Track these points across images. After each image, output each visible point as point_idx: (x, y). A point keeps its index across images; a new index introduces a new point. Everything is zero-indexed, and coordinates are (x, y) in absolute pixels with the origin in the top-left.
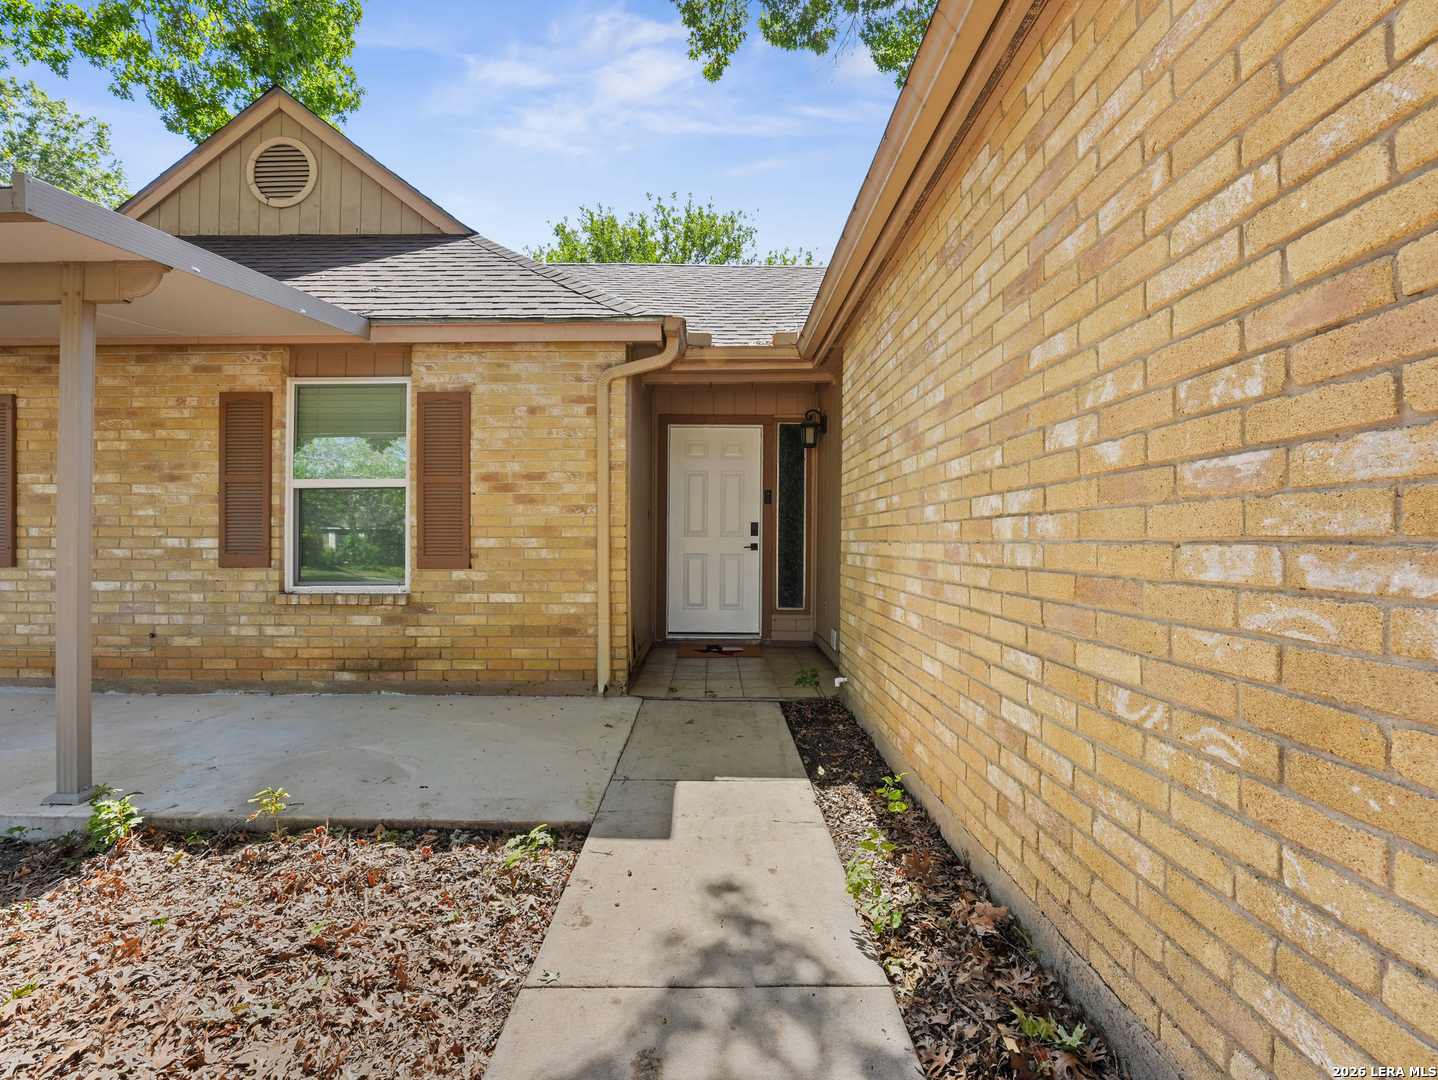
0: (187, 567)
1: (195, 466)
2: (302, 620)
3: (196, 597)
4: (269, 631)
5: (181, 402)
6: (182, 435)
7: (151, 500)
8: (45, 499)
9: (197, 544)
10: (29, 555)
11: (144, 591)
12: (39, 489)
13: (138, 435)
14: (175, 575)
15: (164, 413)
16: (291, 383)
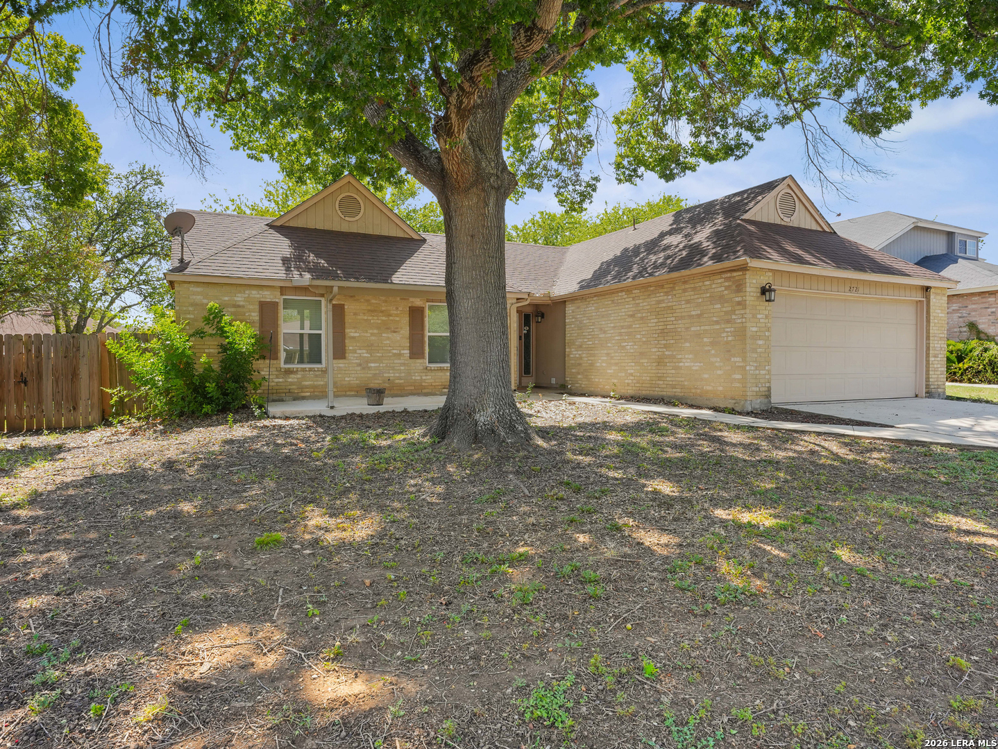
0: (400, 359)
1: (401, 328)
2: (433, 374)
3: (402, 368)
4: (424, 378)
5: (397, 309)
6: (398, 319)
7: (388, 338)
8: (354, 338)
9: (402, 352)
10: (349, 355)
11: (386, 366)
12: (352, 335)
13: (384, 318)
14: (396, 361)
15: (392, 312)
16: (428, 304)
